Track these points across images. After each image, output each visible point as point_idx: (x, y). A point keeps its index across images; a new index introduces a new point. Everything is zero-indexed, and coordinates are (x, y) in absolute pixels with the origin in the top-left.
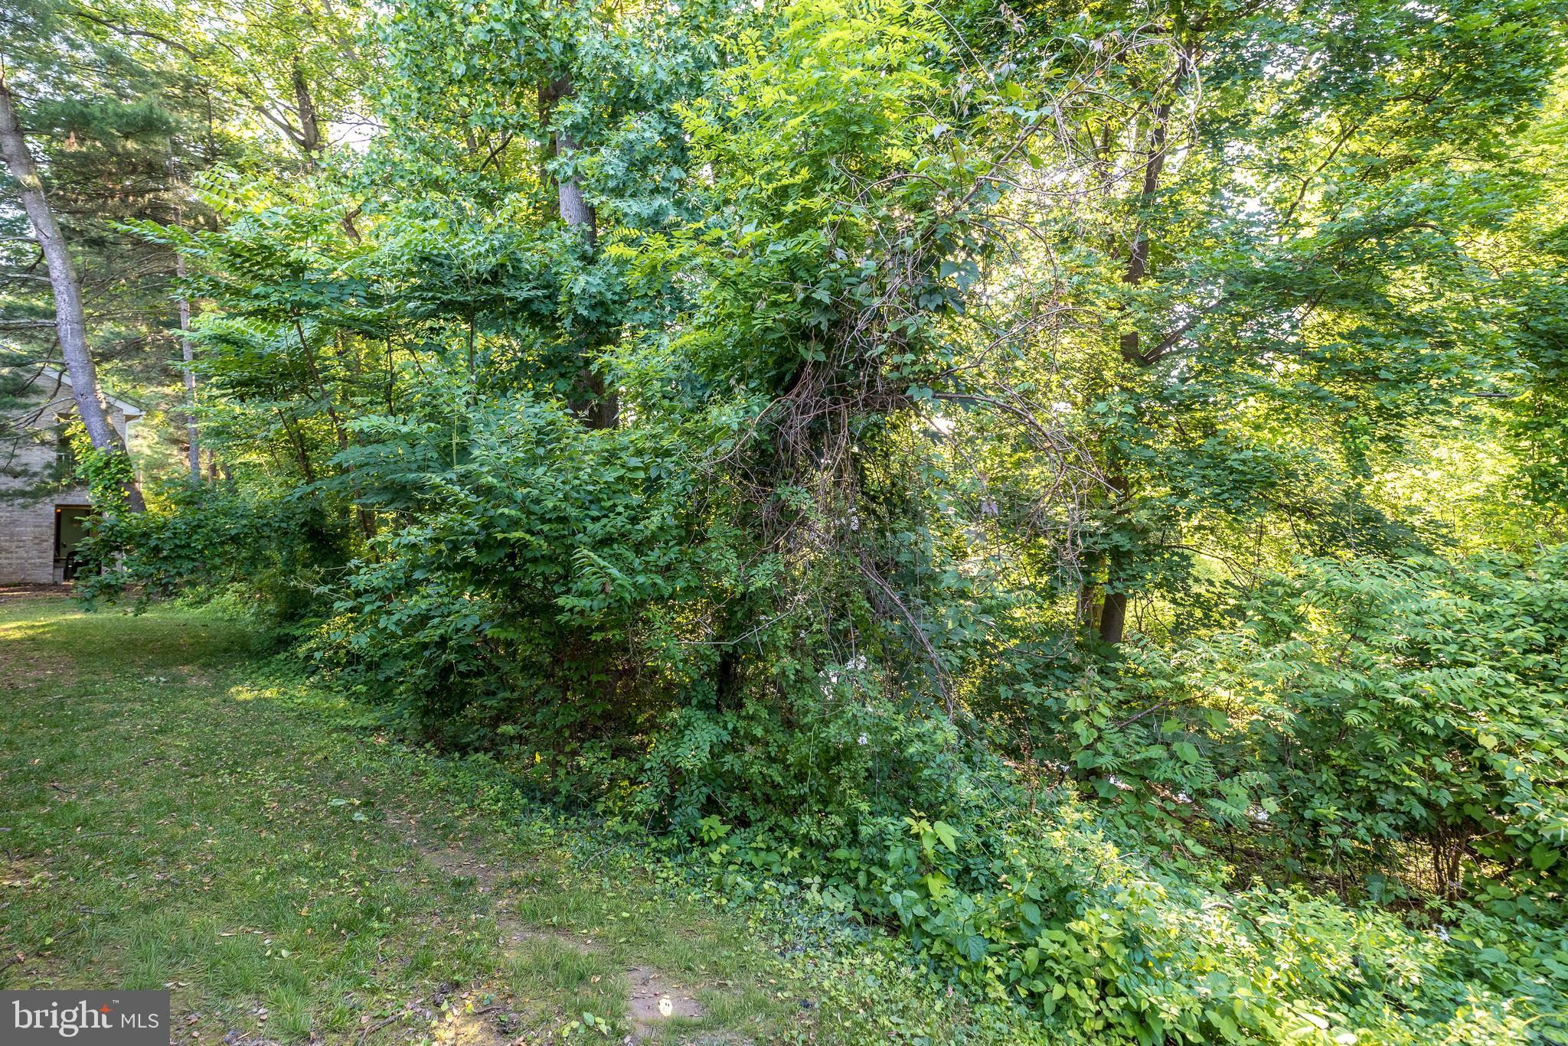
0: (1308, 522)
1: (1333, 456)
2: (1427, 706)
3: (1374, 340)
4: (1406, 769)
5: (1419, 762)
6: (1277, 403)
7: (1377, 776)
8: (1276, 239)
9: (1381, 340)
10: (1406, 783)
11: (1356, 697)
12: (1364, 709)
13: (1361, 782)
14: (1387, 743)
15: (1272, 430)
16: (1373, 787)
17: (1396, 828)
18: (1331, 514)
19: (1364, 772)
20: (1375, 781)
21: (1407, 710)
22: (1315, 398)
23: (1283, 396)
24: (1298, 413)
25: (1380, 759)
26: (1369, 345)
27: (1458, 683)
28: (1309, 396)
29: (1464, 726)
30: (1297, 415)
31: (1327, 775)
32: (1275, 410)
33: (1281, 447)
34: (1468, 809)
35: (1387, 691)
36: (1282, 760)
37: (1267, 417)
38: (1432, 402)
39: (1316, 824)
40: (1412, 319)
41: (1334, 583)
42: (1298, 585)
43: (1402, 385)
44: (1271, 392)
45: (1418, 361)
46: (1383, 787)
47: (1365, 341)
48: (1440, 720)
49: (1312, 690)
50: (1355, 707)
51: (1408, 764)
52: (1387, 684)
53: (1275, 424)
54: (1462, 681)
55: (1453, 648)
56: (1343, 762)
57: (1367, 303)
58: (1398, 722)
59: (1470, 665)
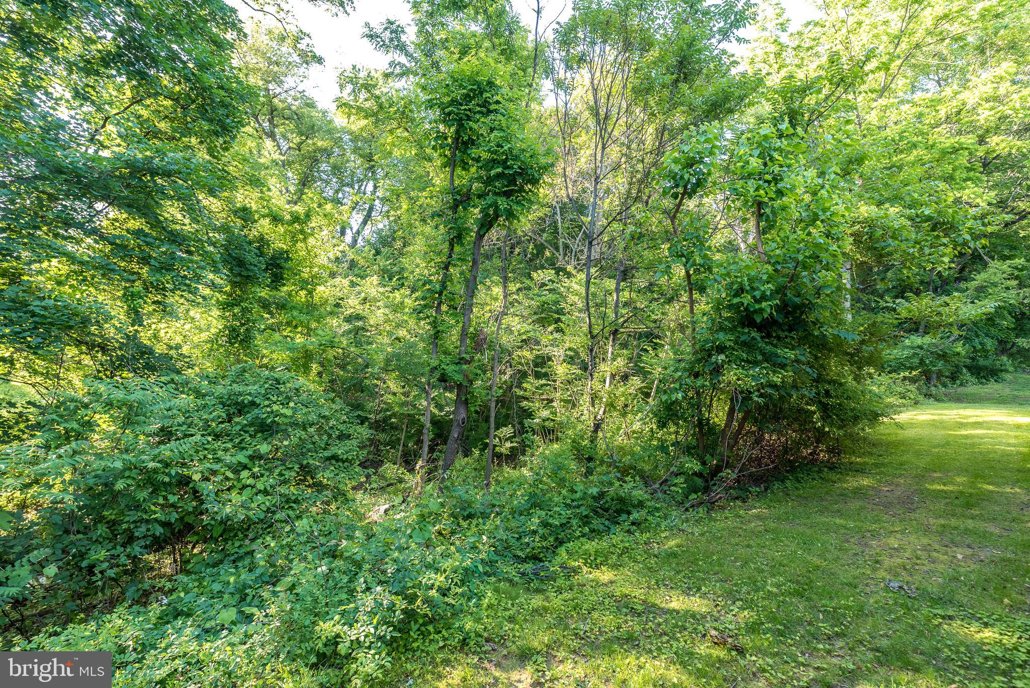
0: (104, 354)
1: (118, 311)
2: (167, 465)
3: (148, 240)
4: (153, 508)
5: (161, 501)
6: (75, 267)
7: (135, 518)
8: (84, 148)
9: (152, 240)
10: (153, 516)
11: (124, 470)
12: (129, 477)
13: (124, 526)
14: (142, 495)
15: (71, 286)
16: (132, 526)
17: (146, 547)
18: (120, 349)
19: (127, 519)
20: (134, 522)
21: (155, 471)
22: (107, 270)
23: (82, 263)
24: (93, 277)
25: (138, 507)
26: (145, 242)
27: (185, 447)
28: (102, 267)
29: (186, 472)
30: (93, 279)
31: (102, 530)
32: (75, 273)
33: (79, 300)
34: (187, 519)
35: (144, 462)
36: (67, 532)
37: (68, 276)
38: (179, 284)
39: (91, 569)
40: (171, 233)
41: (112, 396)
42: (86, 400)
43: (163, 271)
44: (71, 258)
45: (174, 259)
46: (139, 524)
47: (142, 238)
48: (173, 472)
49: (93, 474)
50: (123, 477)
51: (154, 504)
52: (144, 457)
53: (75, 283)
54: (186, 446)
55: (184, 427)
56: (113, 517)
57: (145, 215)
58: (150, 481)
59: (192, 435)
